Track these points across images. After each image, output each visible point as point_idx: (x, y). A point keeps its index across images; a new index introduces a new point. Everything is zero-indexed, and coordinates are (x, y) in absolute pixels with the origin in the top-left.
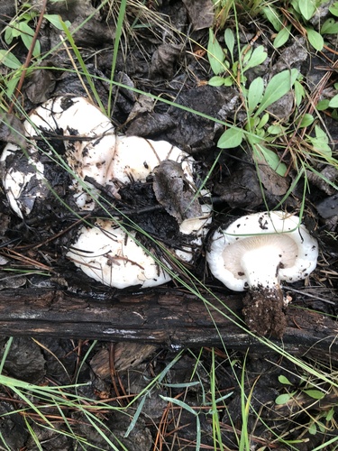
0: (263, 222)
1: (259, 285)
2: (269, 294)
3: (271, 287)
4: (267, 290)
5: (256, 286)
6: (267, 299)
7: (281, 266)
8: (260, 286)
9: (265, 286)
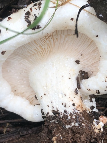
0: (32, 18)
1: (54, 112)
2: (69, 123)
3: (70, 110)
4: (65, 117)
5: (51, 114)
6: (67, 130)
7: (84, 75)
8: (56, 113)
9: (61, 110)
